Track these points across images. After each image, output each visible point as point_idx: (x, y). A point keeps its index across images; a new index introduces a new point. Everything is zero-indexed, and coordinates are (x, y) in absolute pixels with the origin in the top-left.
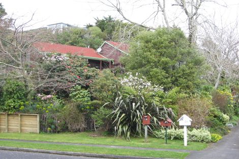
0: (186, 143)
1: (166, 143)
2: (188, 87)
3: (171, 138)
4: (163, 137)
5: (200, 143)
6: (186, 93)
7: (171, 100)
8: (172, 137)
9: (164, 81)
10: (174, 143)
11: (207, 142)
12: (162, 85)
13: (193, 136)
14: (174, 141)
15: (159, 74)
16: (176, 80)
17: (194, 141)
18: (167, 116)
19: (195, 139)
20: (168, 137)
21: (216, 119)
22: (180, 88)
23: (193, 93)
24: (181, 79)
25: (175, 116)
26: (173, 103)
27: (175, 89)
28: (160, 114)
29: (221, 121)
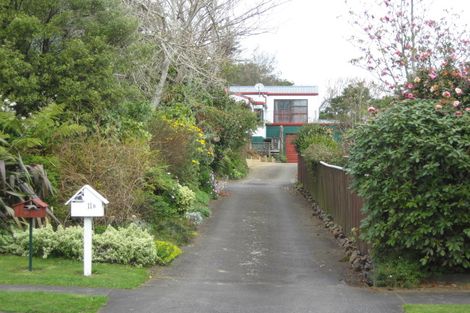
0: (88, 269)
1: (30, 268)
2: (87, 104)
3: (41, 252)
4: (19, 249)
5: (128, 267)
6: (80, 122)
7: (38, 142)
8: (46, 252)
9: (20, 84)
10: (52, 268)
11: (146, 266)
12: (12, 96)
13: (106, 247)
14: (52, 262)
15: (5, 63)
16: (55, 83)
17: (109, 261)
18: (29, 189)
19: (113, 256)
20: (35, 250)
21: (159, 197)
22: (63, 106)
23: (102, 123)
24: (68, 81)
25: (52, 188)
26: (44, 151)
27: (51, 109)
28: (8, 181)
29: (172, 203)
